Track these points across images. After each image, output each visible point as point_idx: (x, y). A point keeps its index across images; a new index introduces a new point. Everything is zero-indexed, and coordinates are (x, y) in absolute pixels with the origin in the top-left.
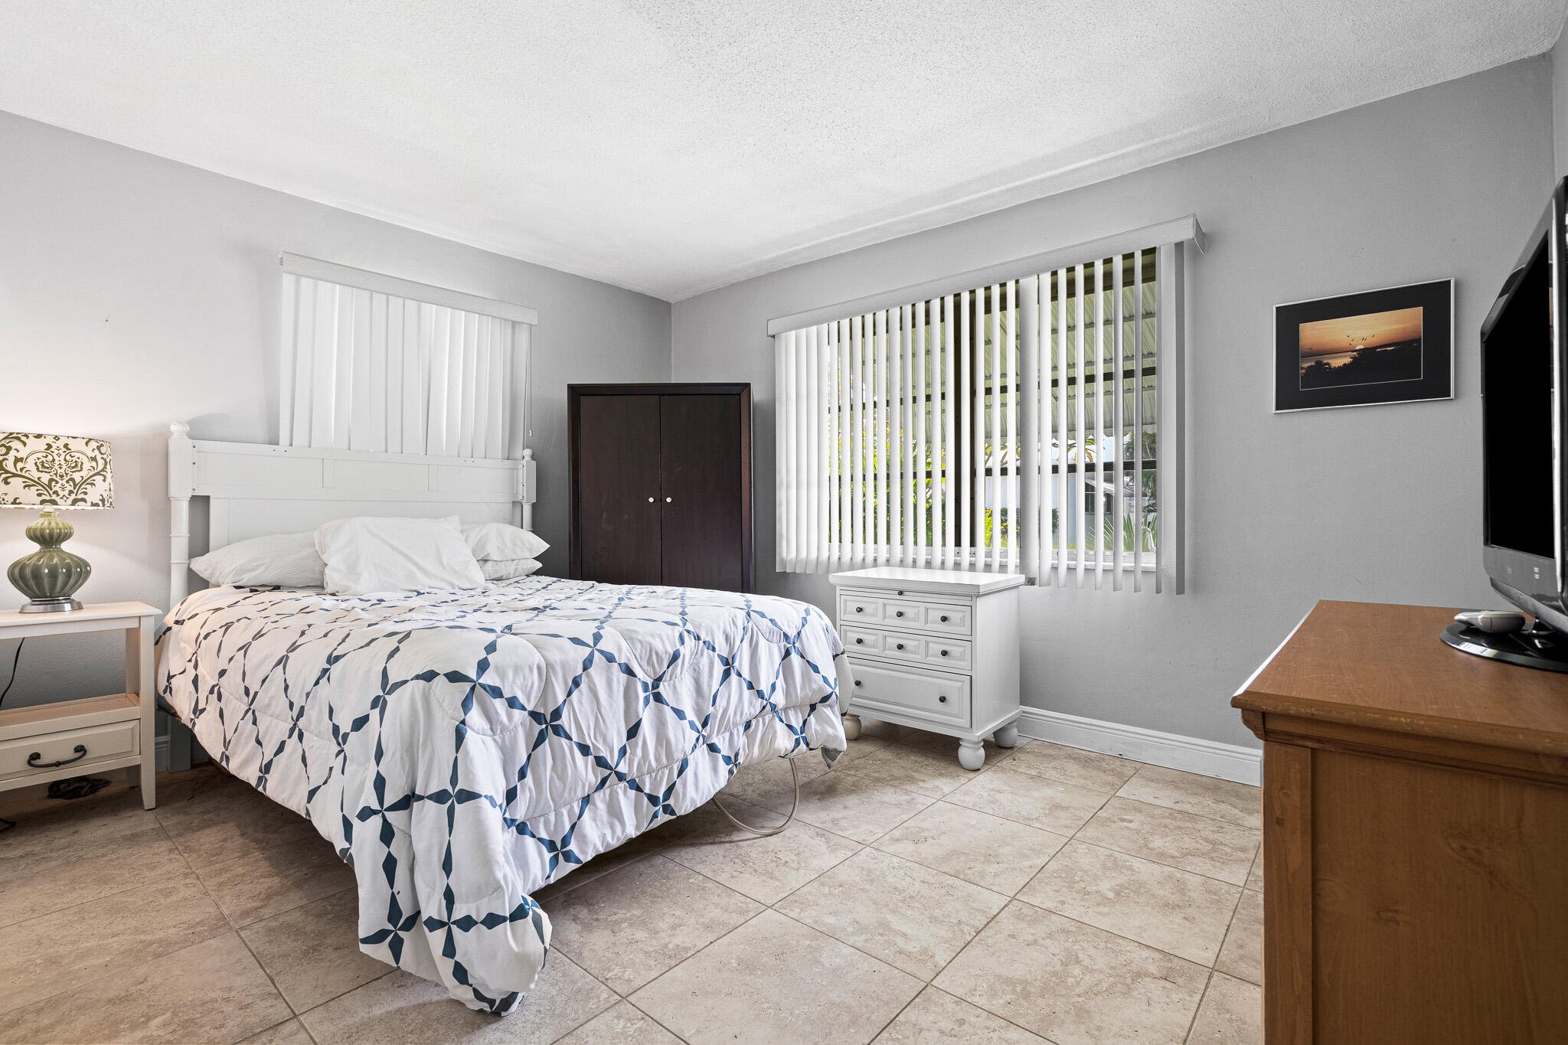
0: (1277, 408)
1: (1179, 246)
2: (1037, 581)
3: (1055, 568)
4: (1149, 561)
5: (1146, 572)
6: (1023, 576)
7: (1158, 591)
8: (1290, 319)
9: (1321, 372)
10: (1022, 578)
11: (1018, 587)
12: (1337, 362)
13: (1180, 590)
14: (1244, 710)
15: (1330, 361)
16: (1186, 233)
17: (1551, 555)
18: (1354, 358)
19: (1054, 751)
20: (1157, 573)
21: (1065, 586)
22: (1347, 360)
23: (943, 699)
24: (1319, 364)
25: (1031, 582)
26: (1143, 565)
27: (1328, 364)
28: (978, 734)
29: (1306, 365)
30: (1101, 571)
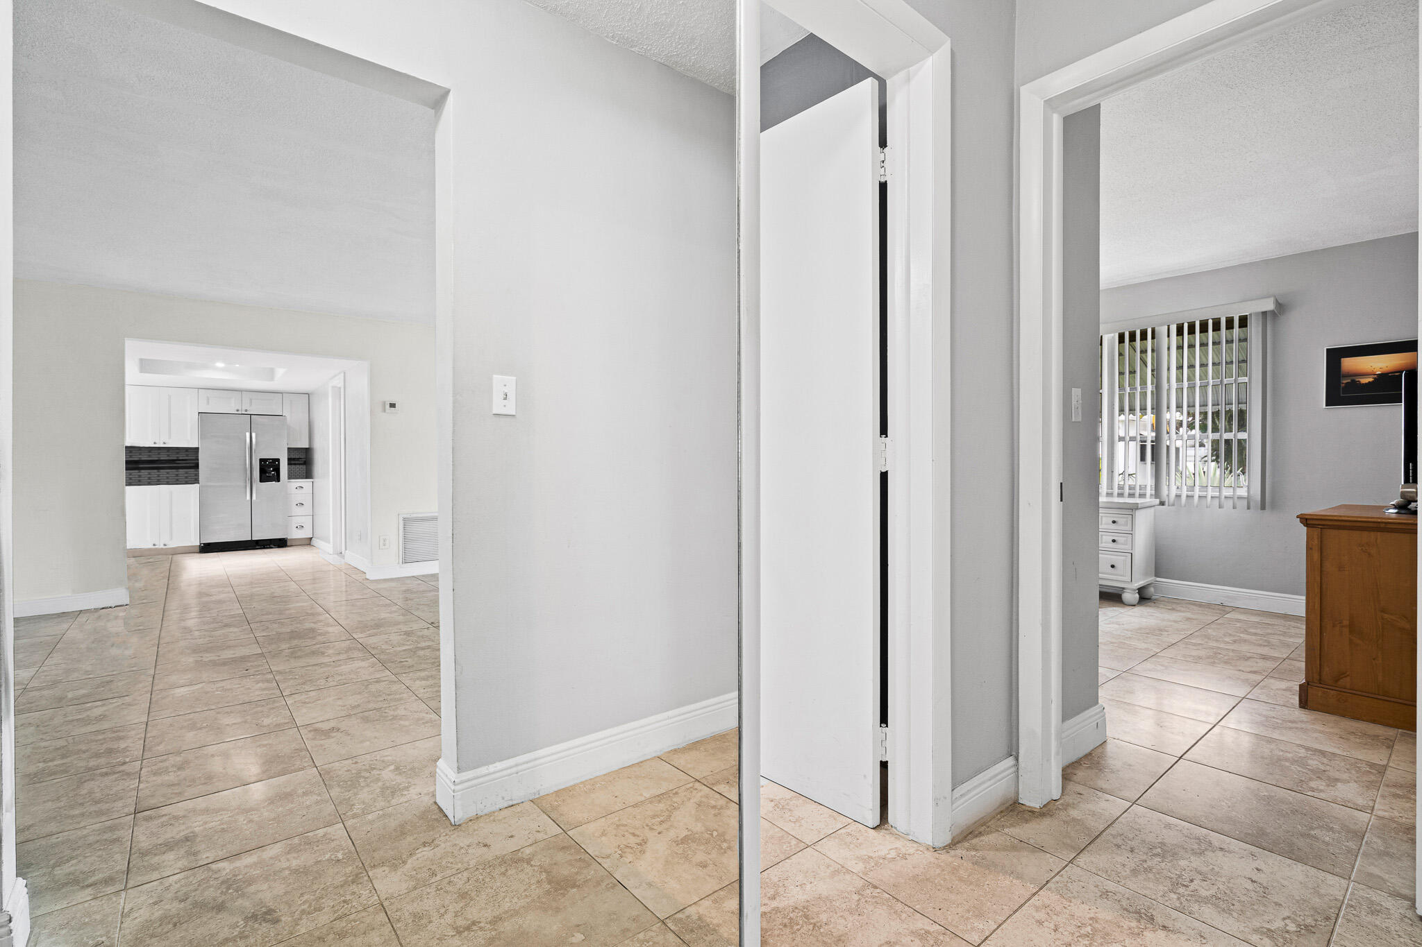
0: (1327, 405)
1: (1264, 313)
2: (1167, 503)
3: (1178, 496)
4: (1243, 492)
5: (1240, 498)
6: (1158, 500)
7: (1249, 508)
8: (1335, 356)
9: (1354, 385)
10: (1157, 501)
11: (1154, 506)
12: (1365, 381)
13: (1263, 507)
14: (1300, 518)
15: (1360, 380)
16: (1269, 305)
18: (1375, 379)
19: (1175, 603)
20: (1248, 499)
21: (1185, 506)
22: (1371, 380)
23: (1113, 566)
24: (1353, 381)
25: (1162, 503)
26: (1238, 494)
27: (1359, 381)
28: (1136, 585)
29: (1345, 381)
30: (1210, 497)
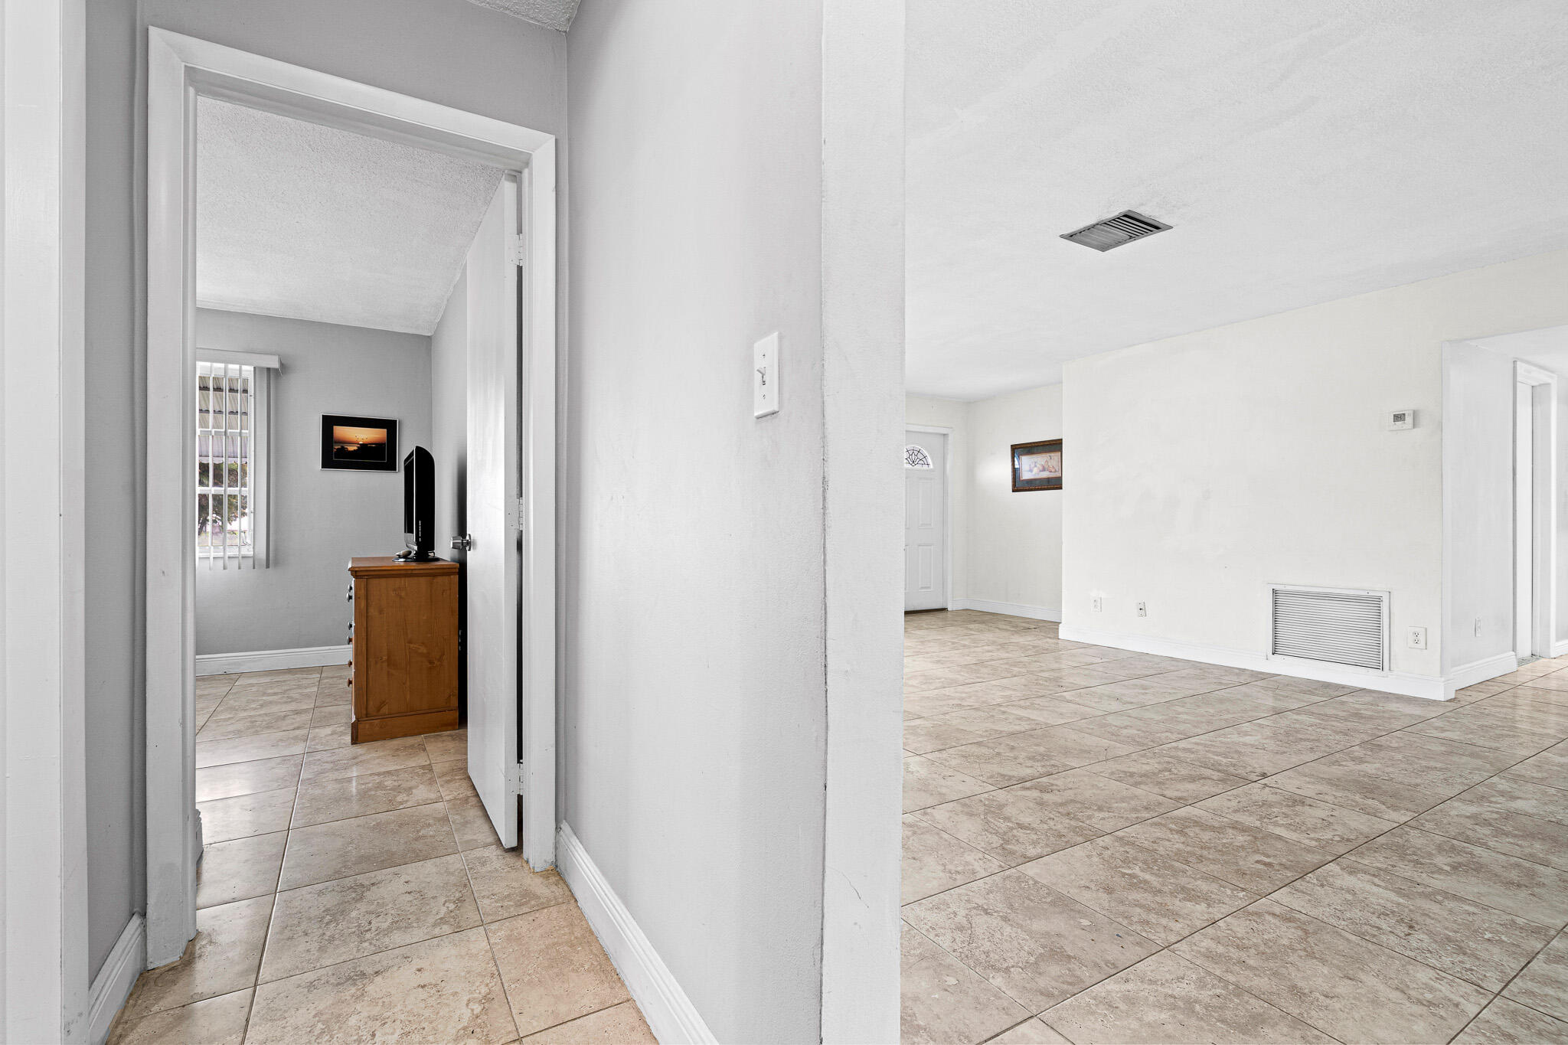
0: (322, 467)
1: (269, 370)
5: (245, 557)
7: (253, 568)
8: (329, 423)
9: (343, 452)
12: (352, 448)
13: (267, 565)
16: (274, 363)
17: (413, 533)
18: (359, 447)
20: (253, 557)
22: (356, 448)
24: (343, 447)
27: (346, 448)
29: (336, 447)
